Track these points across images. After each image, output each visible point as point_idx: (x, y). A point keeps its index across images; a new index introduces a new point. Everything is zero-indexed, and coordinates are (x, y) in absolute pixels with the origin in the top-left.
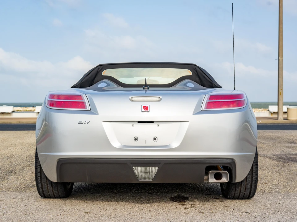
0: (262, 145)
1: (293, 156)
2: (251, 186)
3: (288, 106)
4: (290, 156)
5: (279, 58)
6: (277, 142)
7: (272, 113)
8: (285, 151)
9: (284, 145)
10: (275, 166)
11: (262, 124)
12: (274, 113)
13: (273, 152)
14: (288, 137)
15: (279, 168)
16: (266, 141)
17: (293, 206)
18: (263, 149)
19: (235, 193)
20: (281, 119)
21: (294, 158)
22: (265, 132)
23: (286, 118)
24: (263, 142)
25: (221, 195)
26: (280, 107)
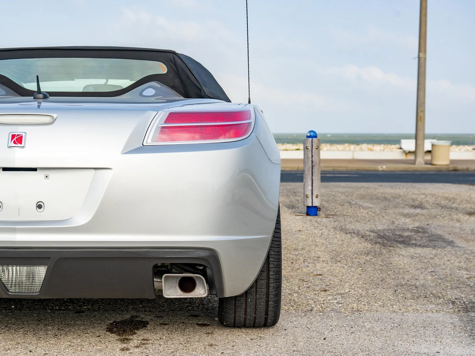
0: (362, 210)
1: (406, 234)
2: (267, 302)
3: (435, 141)
4: (401, 233)
5: (419, 55)
6: (390, 206)
7: (407, 152)
8: (397, 223)
9: (401, 210)
10: (361, 254)
11: (387, 171)
12: (410, 152)
13: (375, 225)
14: (414, 197)
15: (367, 258)
16: (372, 204)
17: (352, 343)
18: (359, 218)
19: (235, 317)
20: (420, 163)
21: (407, 237)
22: (380, 186)
23: (430, 162)
24: (366, 204)
25: (216, 319)
26: (419, 142)
